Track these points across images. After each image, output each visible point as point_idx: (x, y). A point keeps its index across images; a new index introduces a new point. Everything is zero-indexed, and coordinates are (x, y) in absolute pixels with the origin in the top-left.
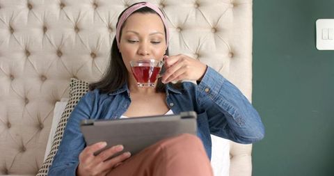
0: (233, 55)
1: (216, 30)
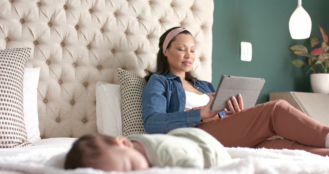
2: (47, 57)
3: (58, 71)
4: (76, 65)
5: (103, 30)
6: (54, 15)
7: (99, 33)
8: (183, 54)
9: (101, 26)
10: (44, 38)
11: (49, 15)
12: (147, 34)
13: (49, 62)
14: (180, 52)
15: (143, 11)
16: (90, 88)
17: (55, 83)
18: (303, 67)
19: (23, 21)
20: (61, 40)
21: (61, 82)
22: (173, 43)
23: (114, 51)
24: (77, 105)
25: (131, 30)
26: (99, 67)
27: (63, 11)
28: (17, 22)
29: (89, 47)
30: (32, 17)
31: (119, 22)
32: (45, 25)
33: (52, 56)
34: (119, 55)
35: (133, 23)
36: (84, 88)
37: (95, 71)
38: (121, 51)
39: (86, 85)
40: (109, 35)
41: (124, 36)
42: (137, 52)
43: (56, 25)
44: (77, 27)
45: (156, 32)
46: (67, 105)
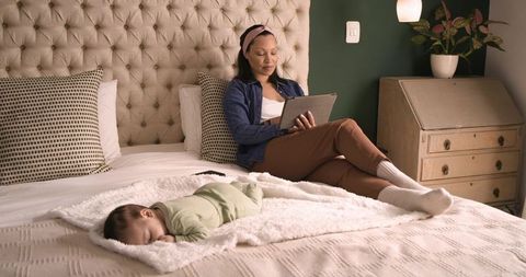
0: (297, 48)
1: (286, 30)
2: (127, 62)
3: (138, 76)
4: (157, 67)
5: (183, 27)
6: (129, 18)
7: (179, 31)
8: (262, 59)
9: (180, 23)
10: (121, 43)
11: (124, 18)
12: (232, 26)
13: (129, 67)
14: (259, 57)
16: (173, 90)
17: (137, 89)
18: (425, 44)
19: (98, 27)
20: (138, 43)
21: (143, 86)
22: (252, 47)
23: (197, 49)
24: (161, 109)
25: (214, 24)
26: (182, 68)
27: (139, 12)
28: (91, 29)
29: (170, 47)
30: (106, 22)
31: (201, 18)
32: (121, 29)
33: (131, 60)
34: (203, 53)
35: (216, 17)
36: (167, 90)
37: (178, 72)
38: (204, 49)
39: (169, 86)
40: (190, 33)
41: (206, 31)
42: (223, 47)
43: (133, 28)
44: (156, 27)
46: (152, 110)
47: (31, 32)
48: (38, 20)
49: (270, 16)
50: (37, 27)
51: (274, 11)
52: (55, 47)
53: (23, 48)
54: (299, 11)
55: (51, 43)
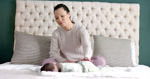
0: (134, 30)
1: (130, 24)
5: (92, 22)
6: (73, 18)
7: (90, 23)
9: (91, 20)
12: (109, 22)
15: (107, 13)
23: (96, 29)
25: (103, 21)
29: (87, 28)
31: (98, 19)
38: (98, 29)
40: (94, 24)
41: (100, 23)
42: (106, 29)
45: (113, 21)
47: (42, 22)
48: (44, 18)
49: (124, 18)
50: (44, 21)
51: (125, 17)
52: (49, 27)
53: (39, 27)
54: (135, 17)
55: (48, 26)
